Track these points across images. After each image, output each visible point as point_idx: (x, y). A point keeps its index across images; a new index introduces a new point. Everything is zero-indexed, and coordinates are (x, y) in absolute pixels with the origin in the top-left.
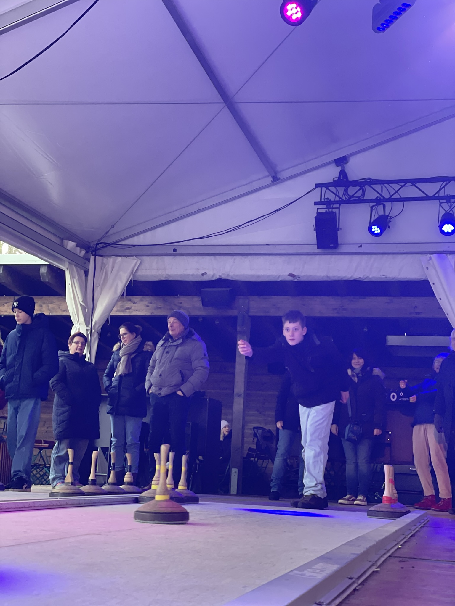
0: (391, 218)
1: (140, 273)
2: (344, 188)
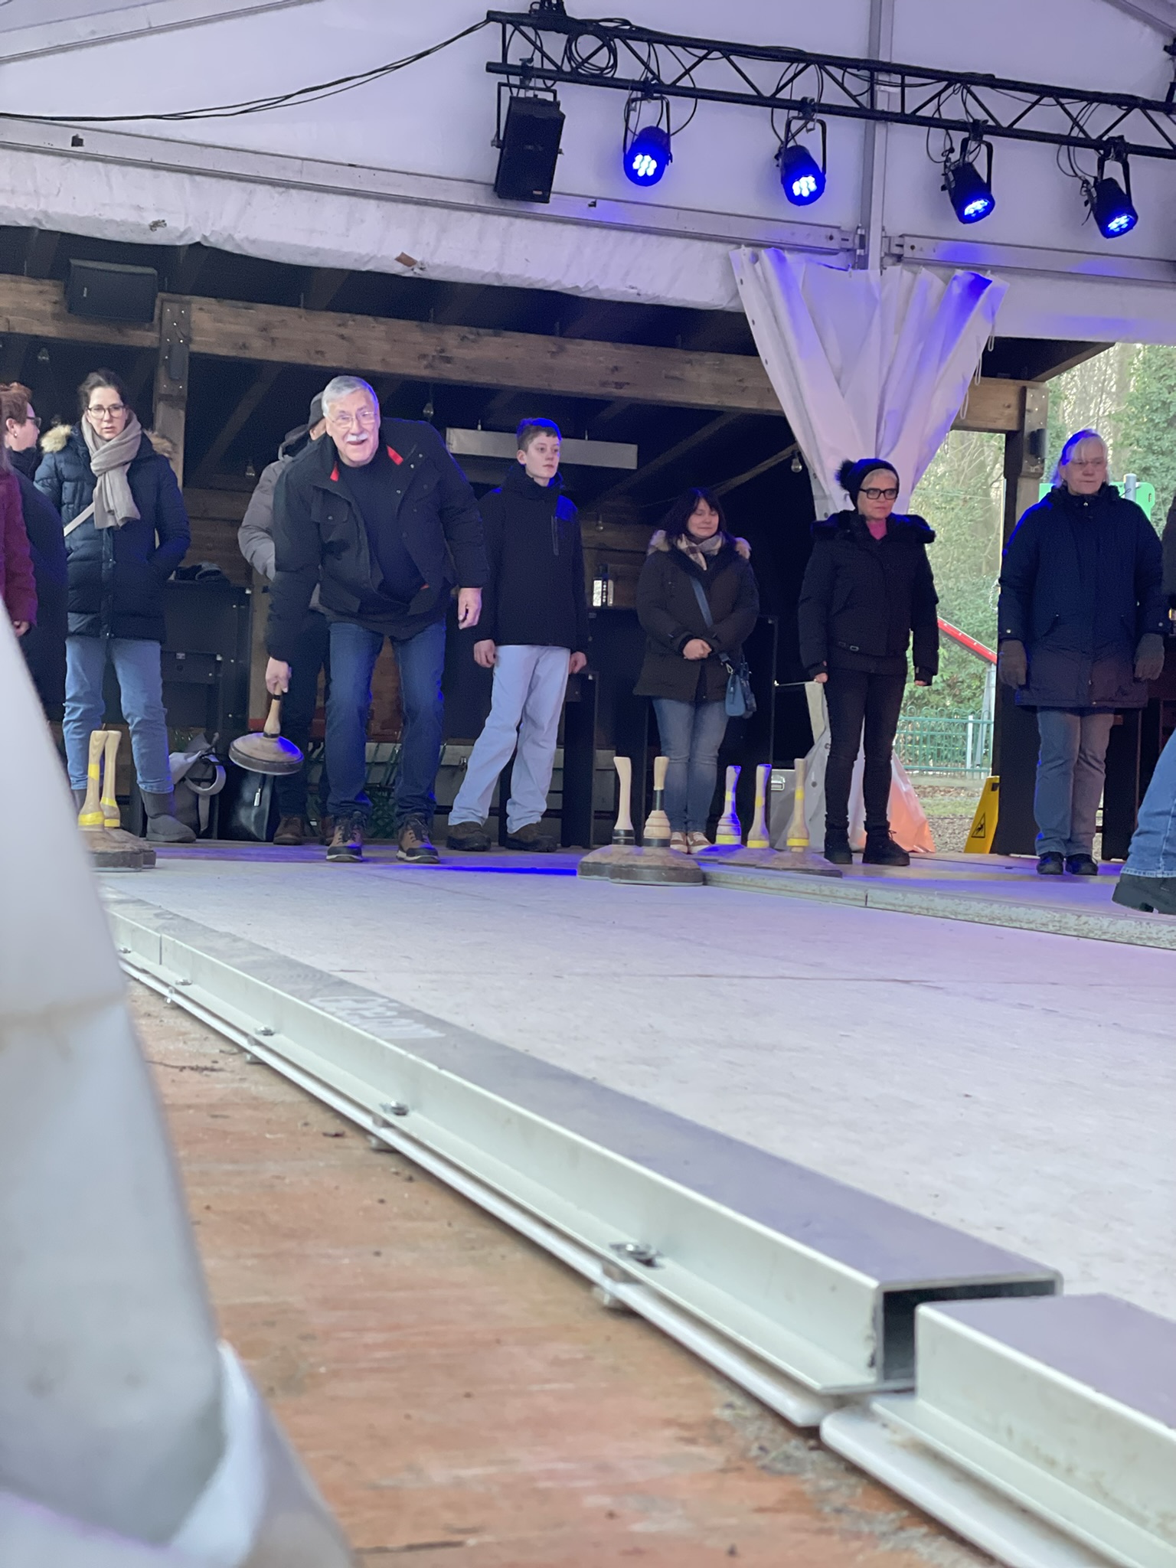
2: (564, 37)
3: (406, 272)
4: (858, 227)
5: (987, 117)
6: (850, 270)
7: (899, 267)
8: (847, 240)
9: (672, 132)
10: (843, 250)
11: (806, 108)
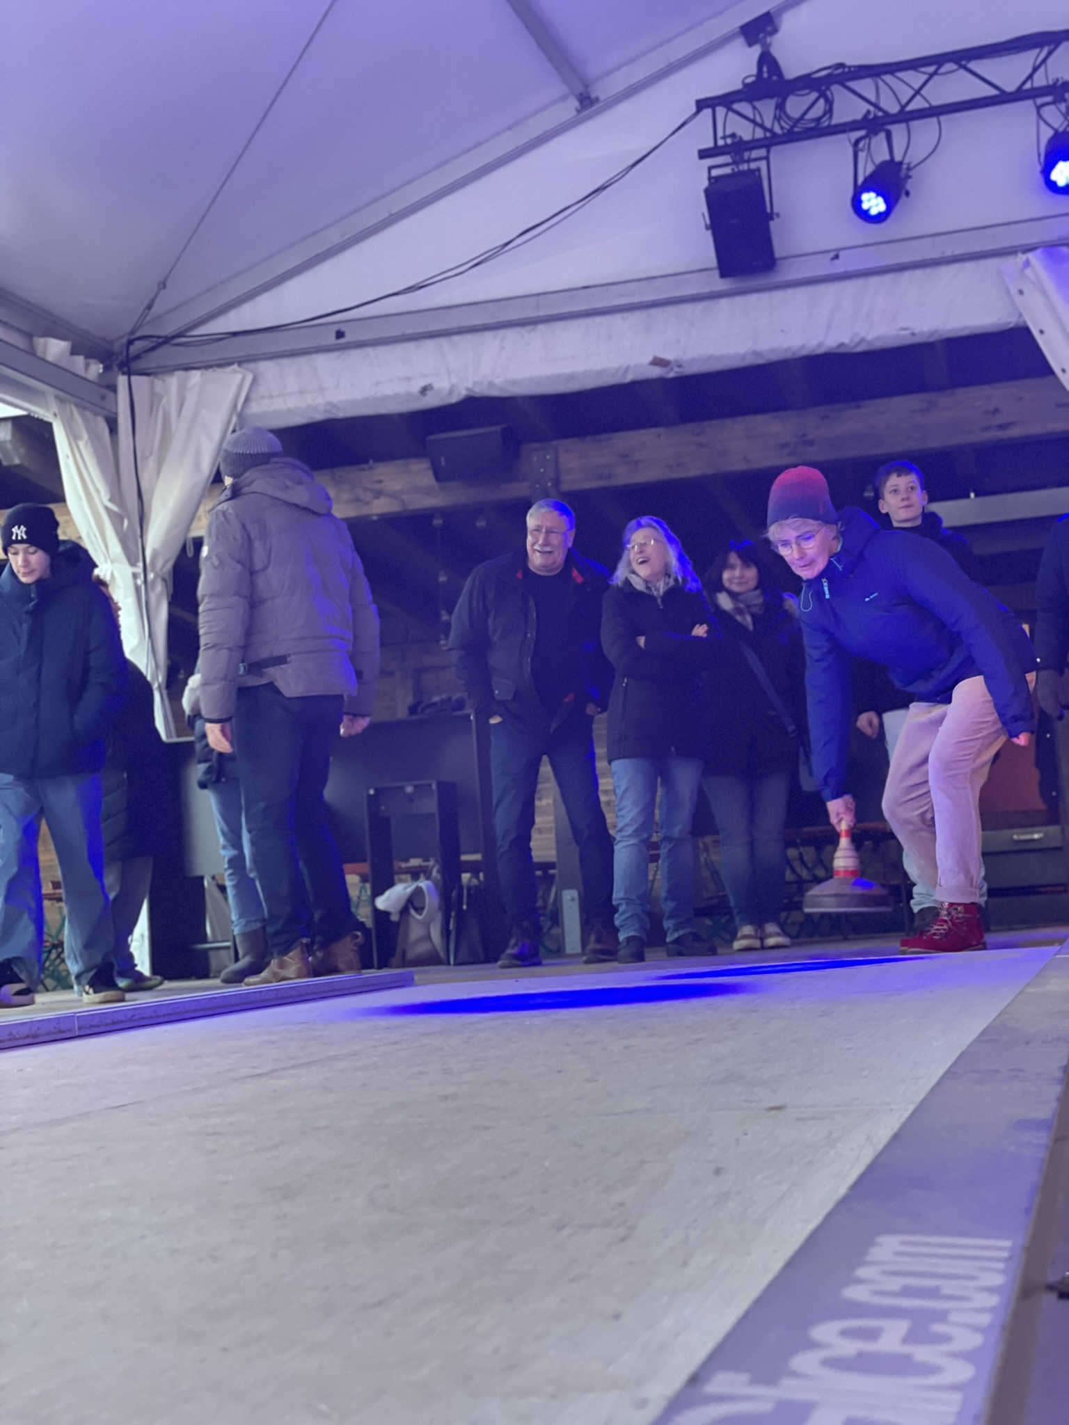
0: (909, 169)
1: (255, 408)
2: (775, 101)
3: (666, 373)
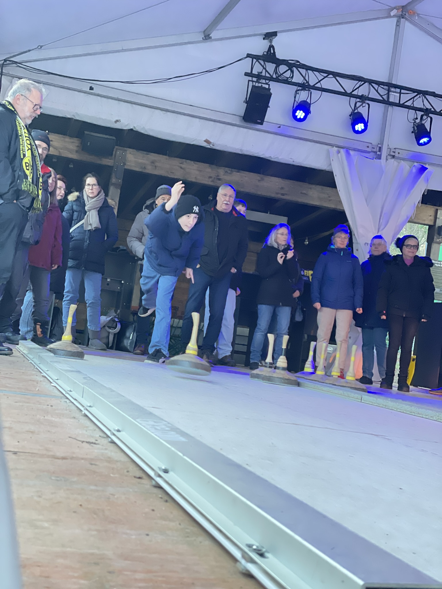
0: (310, 105)
2: (275, 65)
3: (208, 145)
4: (379, 144)
5: (431, 108)
6: (374, 159)
7: (393, 160)
8: (374, 148)
9: (311, 103)
10: (372, 151)
11: (363, 98)
